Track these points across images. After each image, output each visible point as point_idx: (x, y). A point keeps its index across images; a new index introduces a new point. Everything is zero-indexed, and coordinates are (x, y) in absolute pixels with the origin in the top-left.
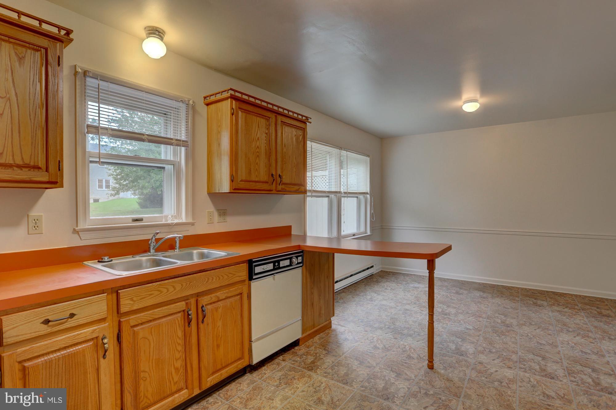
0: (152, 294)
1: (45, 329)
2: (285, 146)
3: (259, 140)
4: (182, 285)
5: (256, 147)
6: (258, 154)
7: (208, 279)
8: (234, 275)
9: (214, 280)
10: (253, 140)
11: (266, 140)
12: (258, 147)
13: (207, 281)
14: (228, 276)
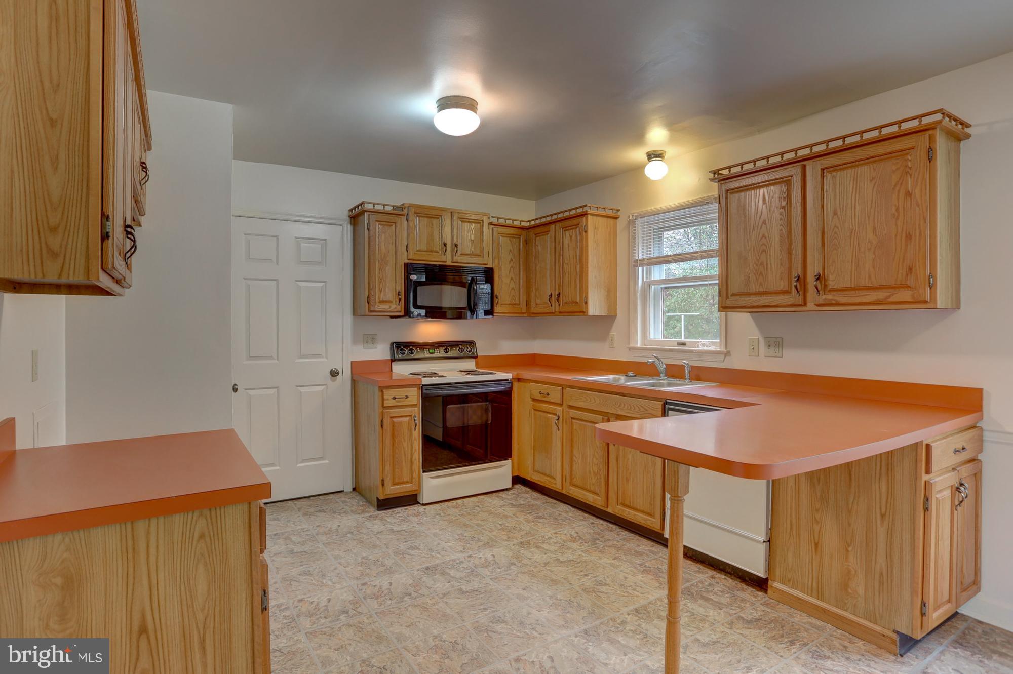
0: (581, 399)
1: (539, 397)
2: (835, 213)
3: (765, 224)
4: (600, 400)
5: (761, 236)
6: (764, 247)
7: (621, 404)
8: (647, 410)
9: (626, 407)
10: (754, 227)
11: (781, 219)
12: (763, 236)
13: (620, 406)
14: (640, 410)
